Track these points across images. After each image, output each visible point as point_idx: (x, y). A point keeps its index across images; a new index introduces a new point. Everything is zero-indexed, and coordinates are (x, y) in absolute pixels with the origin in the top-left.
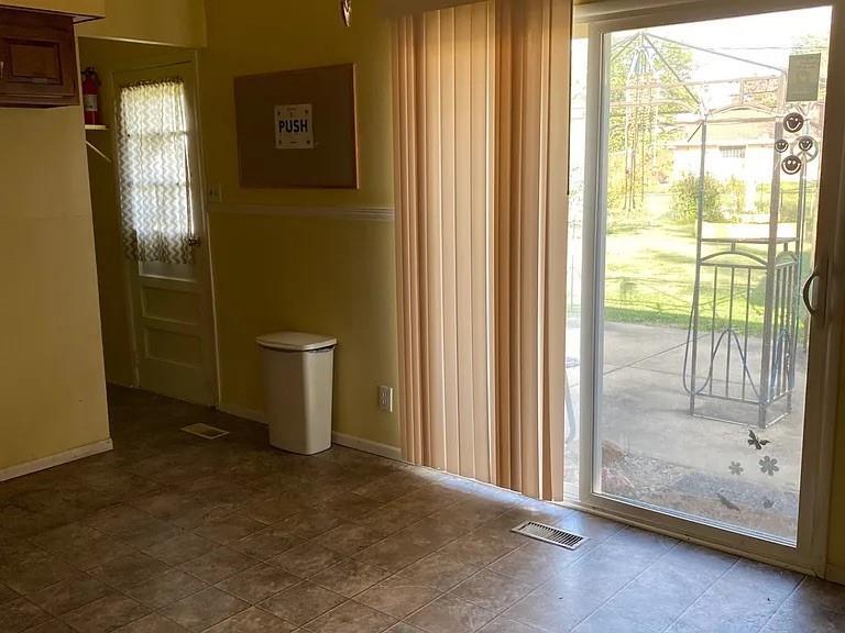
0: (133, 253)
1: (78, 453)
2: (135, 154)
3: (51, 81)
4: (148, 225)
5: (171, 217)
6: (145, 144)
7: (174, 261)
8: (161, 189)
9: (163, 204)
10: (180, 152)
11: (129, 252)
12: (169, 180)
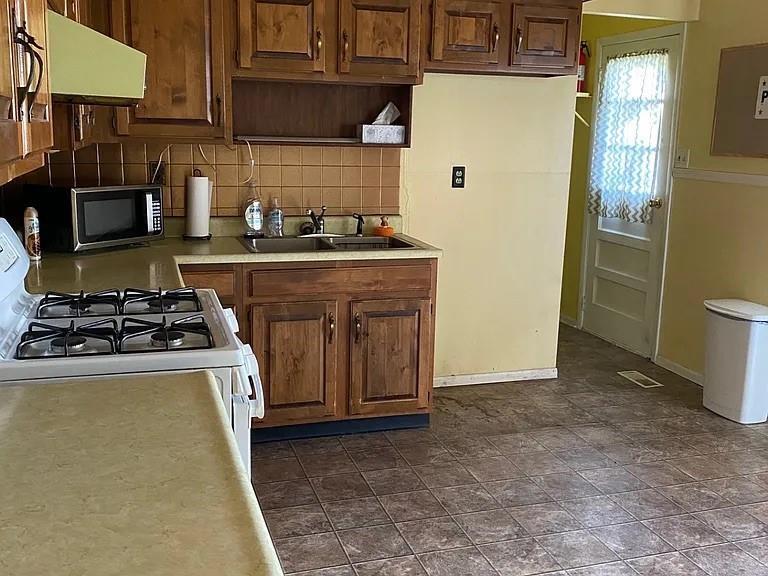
0: (595, 209)
1: (529, 375)
2: (612, 119)
3: (557, 54)
4: (614, 184)
5: (637, 179)
6: (622, 110)
7: (632, 220)
8: (632, 153)
9: (631, 166)
10: (655, 119)
11: (591, 208)
12: (640, 145)
